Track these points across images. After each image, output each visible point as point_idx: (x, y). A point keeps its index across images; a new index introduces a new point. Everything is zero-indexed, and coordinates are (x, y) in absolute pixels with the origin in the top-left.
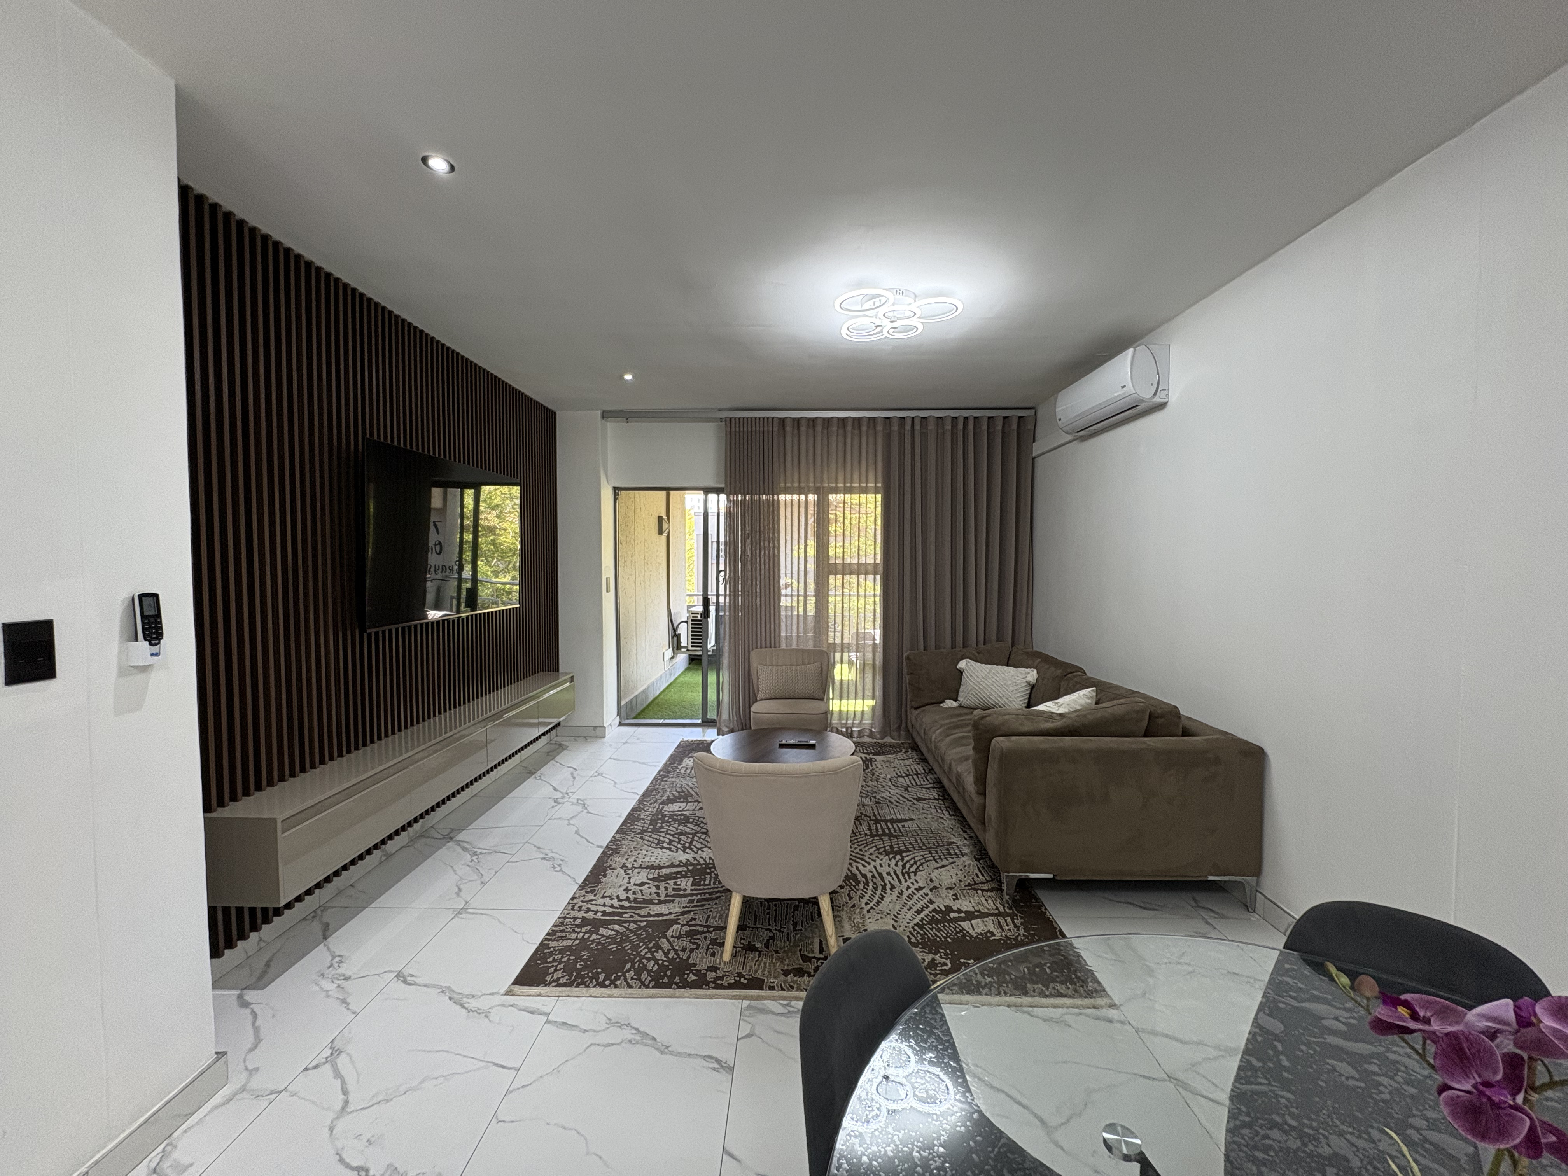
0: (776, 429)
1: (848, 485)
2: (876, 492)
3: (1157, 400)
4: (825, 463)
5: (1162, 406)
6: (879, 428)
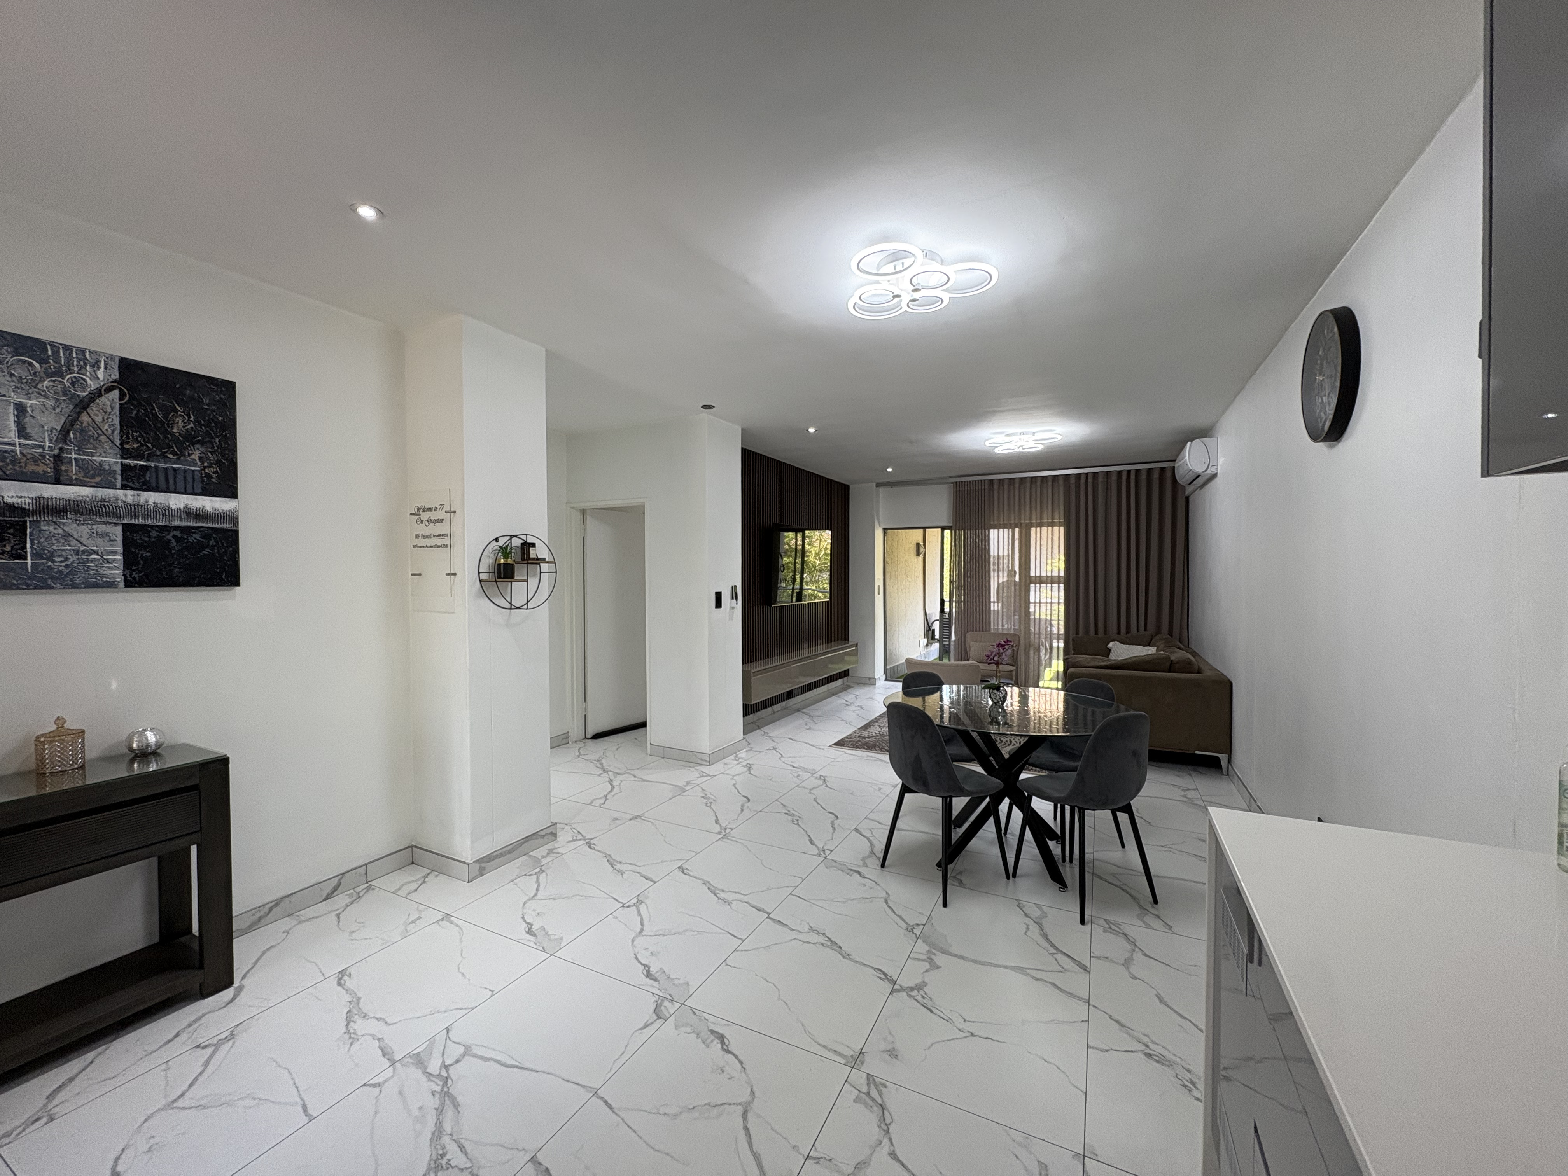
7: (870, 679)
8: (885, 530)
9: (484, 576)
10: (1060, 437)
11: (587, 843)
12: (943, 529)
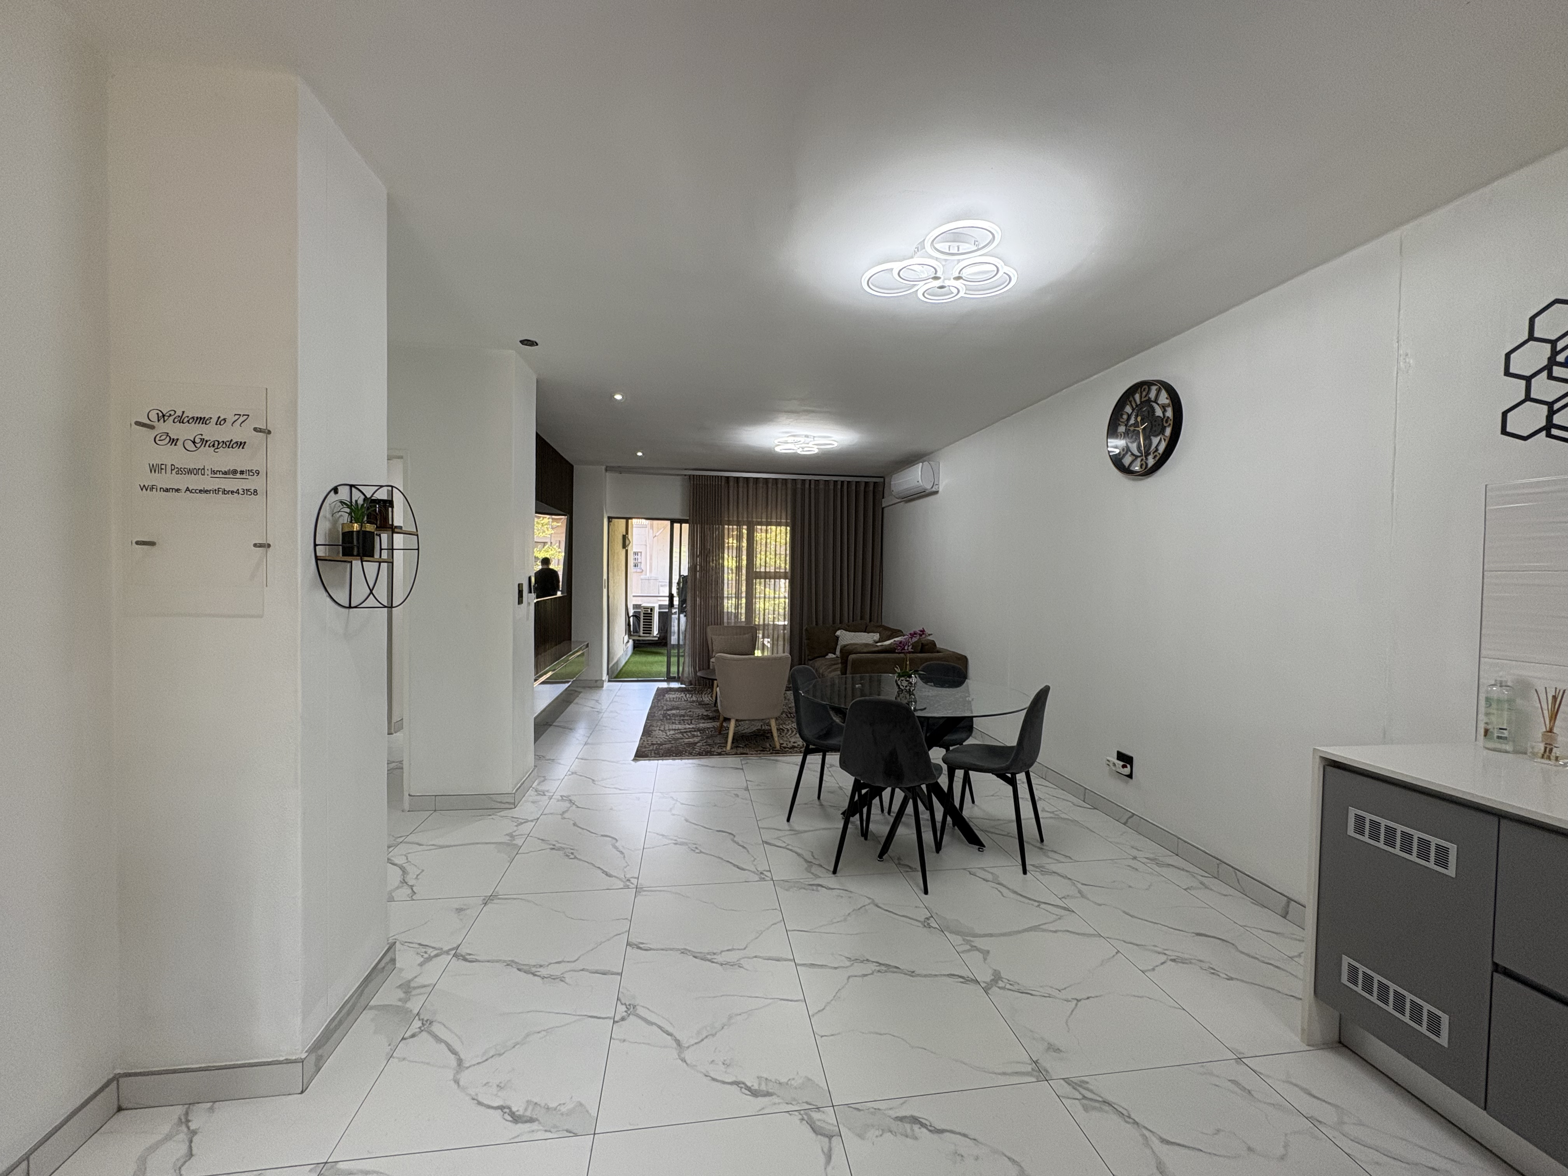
0: (723, 484)
1: (769, 520)
2: (786, 526)
3: (934, 489)
4: (754, 507)
5: (936, 492)
6: (789, 485)
7: (596, 681)
8: (610, 519)
9: (321, 551)
10: (836, 444)
11: (455, 955)
12: (673, 522)
